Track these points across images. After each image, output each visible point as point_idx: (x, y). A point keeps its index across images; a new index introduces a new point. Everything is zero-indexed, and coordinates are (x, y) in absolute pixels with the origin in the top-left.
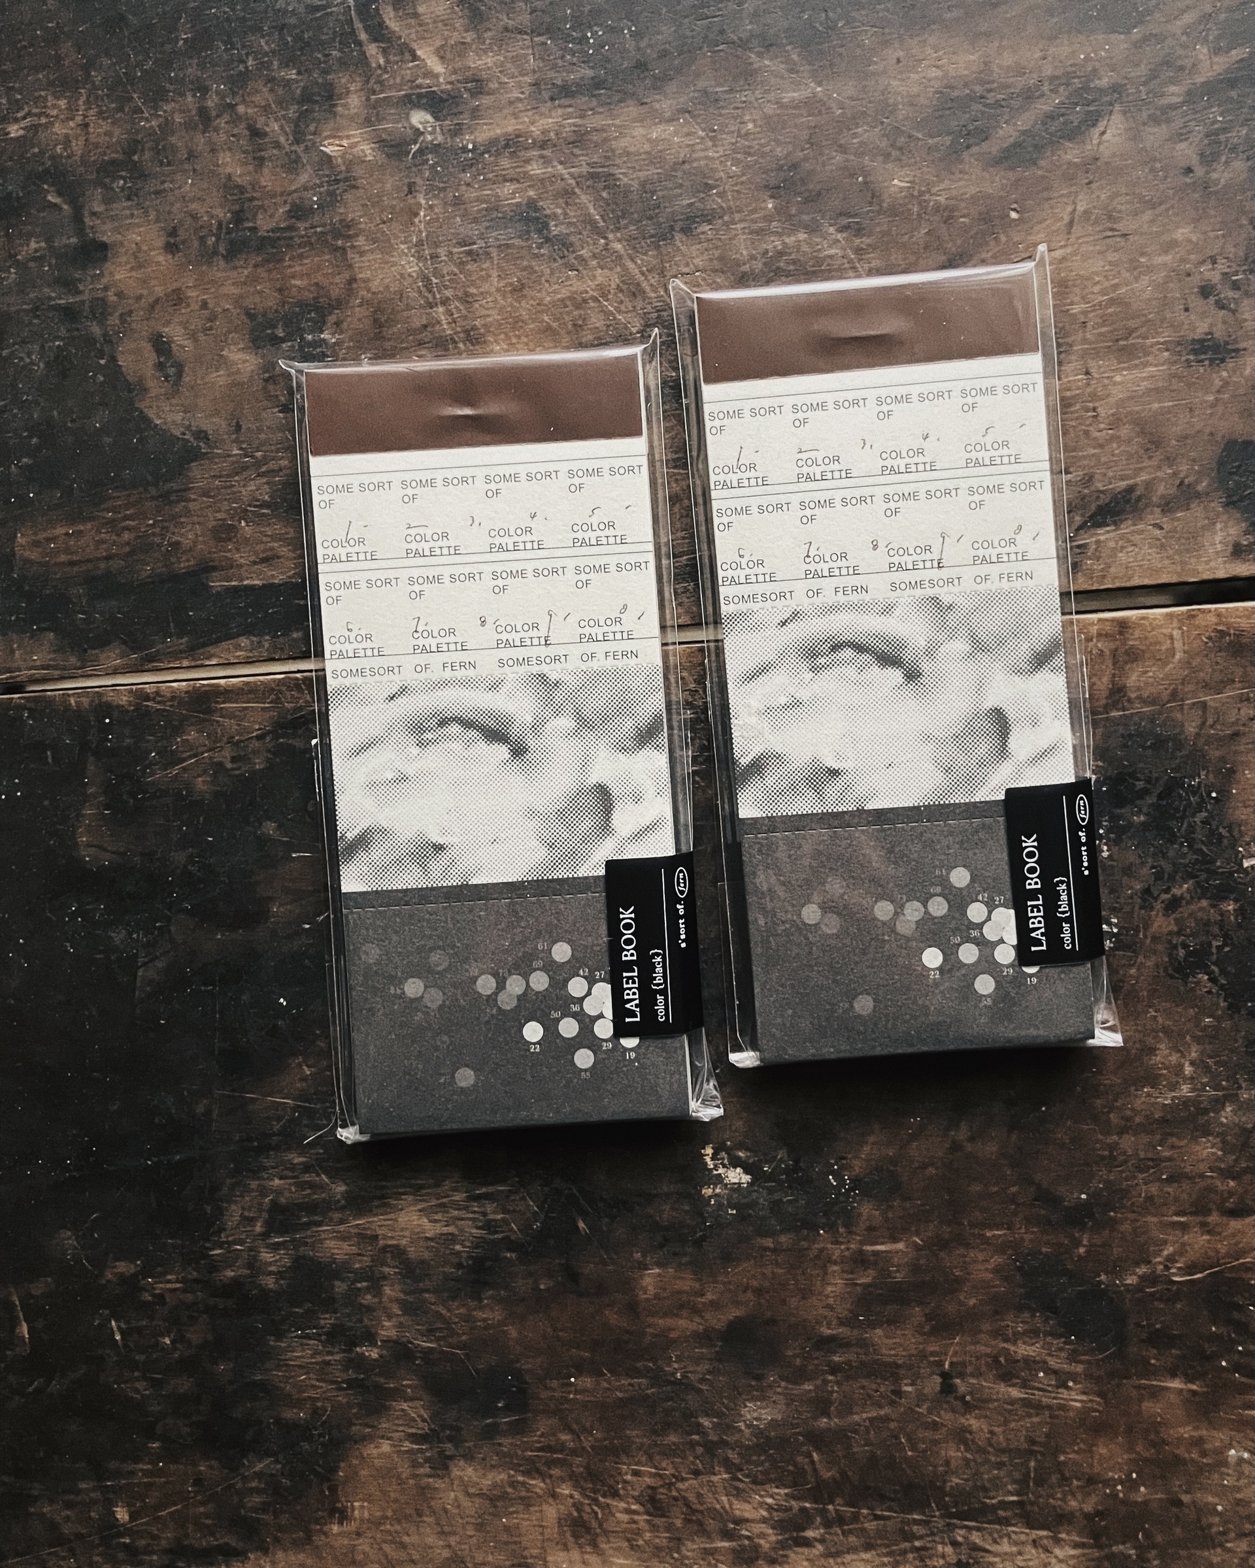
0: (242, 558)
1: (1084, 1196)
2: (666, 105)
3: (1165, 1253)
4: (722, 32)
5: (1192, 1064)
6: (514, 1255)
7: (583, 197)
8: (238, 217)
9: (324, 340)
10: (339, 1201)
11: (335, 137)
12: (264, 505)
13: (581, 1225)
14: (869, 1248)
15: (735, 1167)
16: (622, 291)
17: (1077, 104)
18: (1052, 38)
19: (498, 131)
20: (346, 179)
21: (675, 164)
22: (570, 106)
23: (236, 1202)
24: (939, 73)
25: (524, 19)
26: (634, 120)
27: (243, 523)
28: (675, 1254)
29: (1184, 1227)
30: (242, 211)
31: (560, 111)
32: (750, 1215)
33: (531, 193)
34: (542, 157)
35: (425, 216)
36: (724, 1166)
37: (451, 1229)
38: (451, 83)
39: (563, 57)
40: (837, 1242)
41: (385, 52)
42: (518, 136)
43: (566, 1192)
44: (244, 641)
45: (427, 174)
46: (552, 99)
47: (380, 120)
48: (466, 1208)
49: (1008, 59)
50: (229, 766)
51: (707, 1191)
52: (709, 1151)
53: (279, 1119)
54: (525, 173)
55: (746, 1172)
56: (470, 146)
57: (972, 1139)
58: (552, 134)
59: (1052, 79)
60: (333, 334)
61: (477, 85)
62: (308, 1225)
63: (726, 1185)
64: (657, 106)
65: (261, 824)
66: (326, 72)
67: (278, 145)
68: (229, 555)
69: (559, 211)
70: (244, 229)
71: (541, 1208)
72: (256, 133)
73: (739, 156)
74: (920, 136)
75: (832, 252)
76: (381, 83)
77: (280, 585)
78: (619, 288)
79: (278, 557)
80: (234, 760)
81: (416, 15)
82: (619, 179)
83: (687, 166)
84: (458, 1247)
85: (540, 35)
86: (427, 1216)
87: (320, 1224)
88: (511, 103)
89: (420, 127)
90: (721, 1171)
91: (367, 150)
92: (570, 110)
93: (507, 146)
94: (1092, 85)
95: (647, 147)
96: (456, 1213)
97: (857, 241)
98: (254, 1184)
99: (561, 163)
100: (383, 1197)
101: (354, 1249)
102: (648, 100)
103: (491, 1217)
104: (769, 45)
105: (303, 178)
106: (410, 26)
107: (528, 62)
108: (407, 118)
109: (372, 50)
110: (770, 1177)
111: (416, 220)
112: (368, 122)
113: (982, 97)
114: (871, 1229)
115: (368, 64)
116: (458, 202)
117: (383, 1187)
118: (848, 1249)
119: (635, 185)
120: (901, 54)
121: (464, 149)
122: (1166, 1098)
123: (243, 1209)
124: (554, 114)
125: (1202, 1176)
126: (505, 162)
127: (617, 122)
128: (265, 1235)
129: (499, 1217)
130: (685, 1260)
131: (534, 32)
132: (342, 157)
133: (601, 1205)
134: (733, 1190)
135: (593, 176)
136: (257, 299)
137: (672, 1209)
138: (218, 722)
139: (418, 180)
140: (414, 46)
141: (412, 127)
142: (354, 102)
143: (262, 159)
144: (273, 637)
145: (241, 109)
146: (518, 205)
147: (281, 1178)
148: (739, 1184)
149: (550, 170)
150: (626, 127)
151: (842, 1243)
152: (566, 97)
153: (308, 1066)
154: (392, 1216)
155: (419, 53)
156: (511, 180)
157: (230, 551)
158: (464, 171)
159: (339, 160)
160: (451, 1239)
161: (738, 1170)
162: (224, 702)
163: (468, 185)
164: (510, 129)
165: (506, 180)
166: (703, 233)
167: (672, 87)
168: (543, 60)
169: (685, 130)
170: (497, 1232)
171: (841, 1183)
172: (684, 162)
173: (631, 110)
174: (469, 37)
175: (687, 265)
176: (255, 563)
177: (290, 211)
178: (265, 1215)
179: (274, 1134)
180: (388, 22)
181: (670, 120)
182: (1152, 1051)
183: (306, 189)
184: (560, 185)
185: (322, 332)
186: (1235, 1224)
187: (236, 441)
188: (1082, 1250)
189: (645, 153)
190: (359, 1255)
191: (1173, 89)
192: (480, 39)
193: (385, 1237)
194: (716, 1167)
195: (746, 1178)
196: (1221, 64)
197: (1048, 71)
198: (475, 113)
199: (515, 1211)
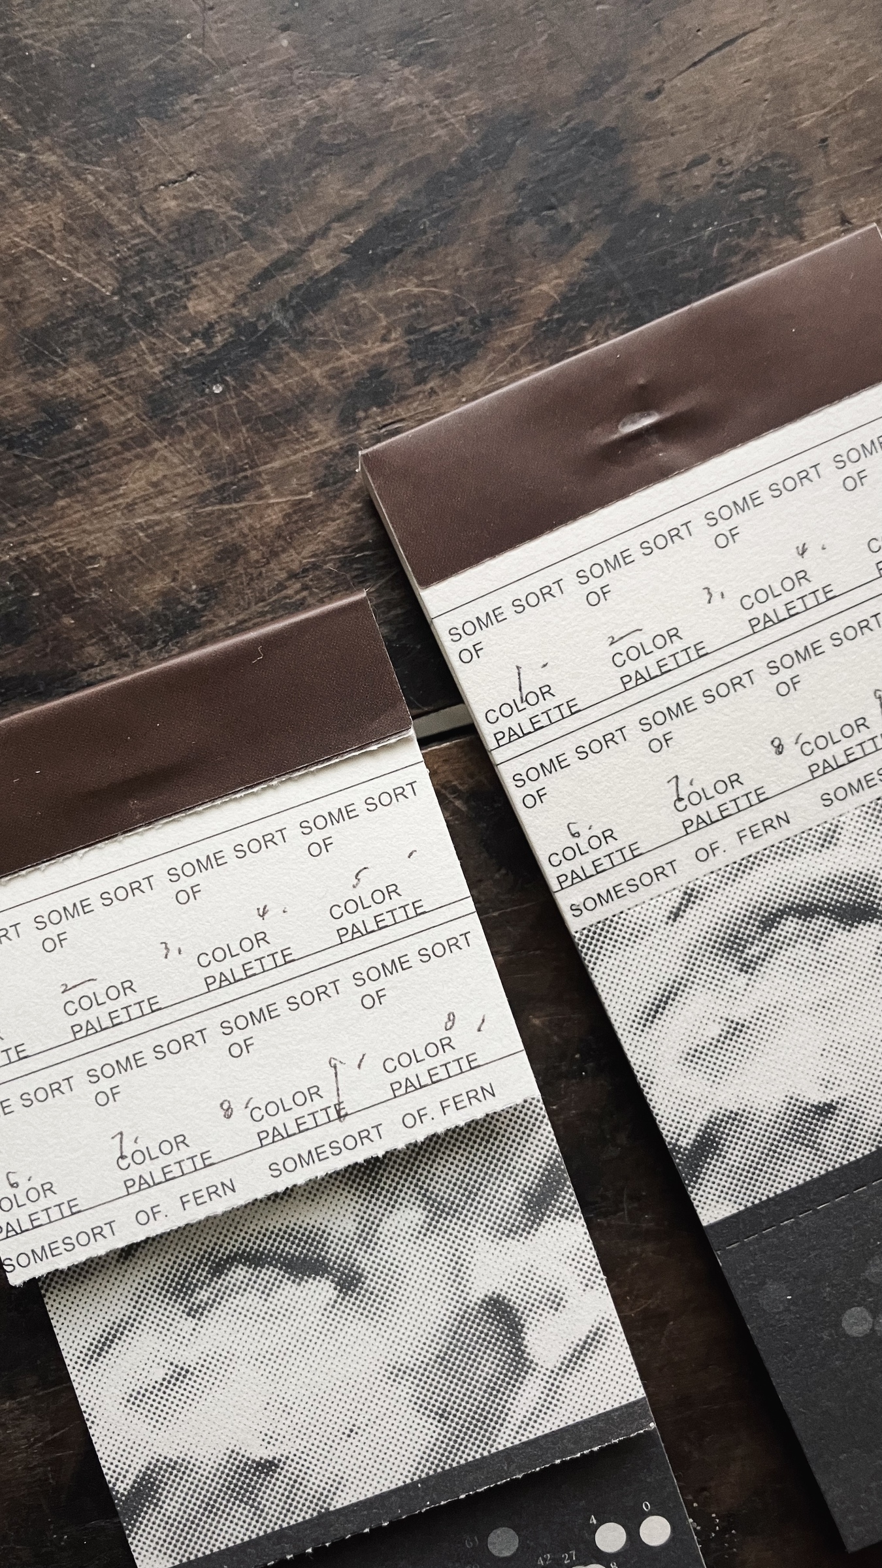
16: (72, 231)
75: (402, 100)
78: (68, 229)
97: (439, 77)
166: (184, 110)
175: (171, 167)
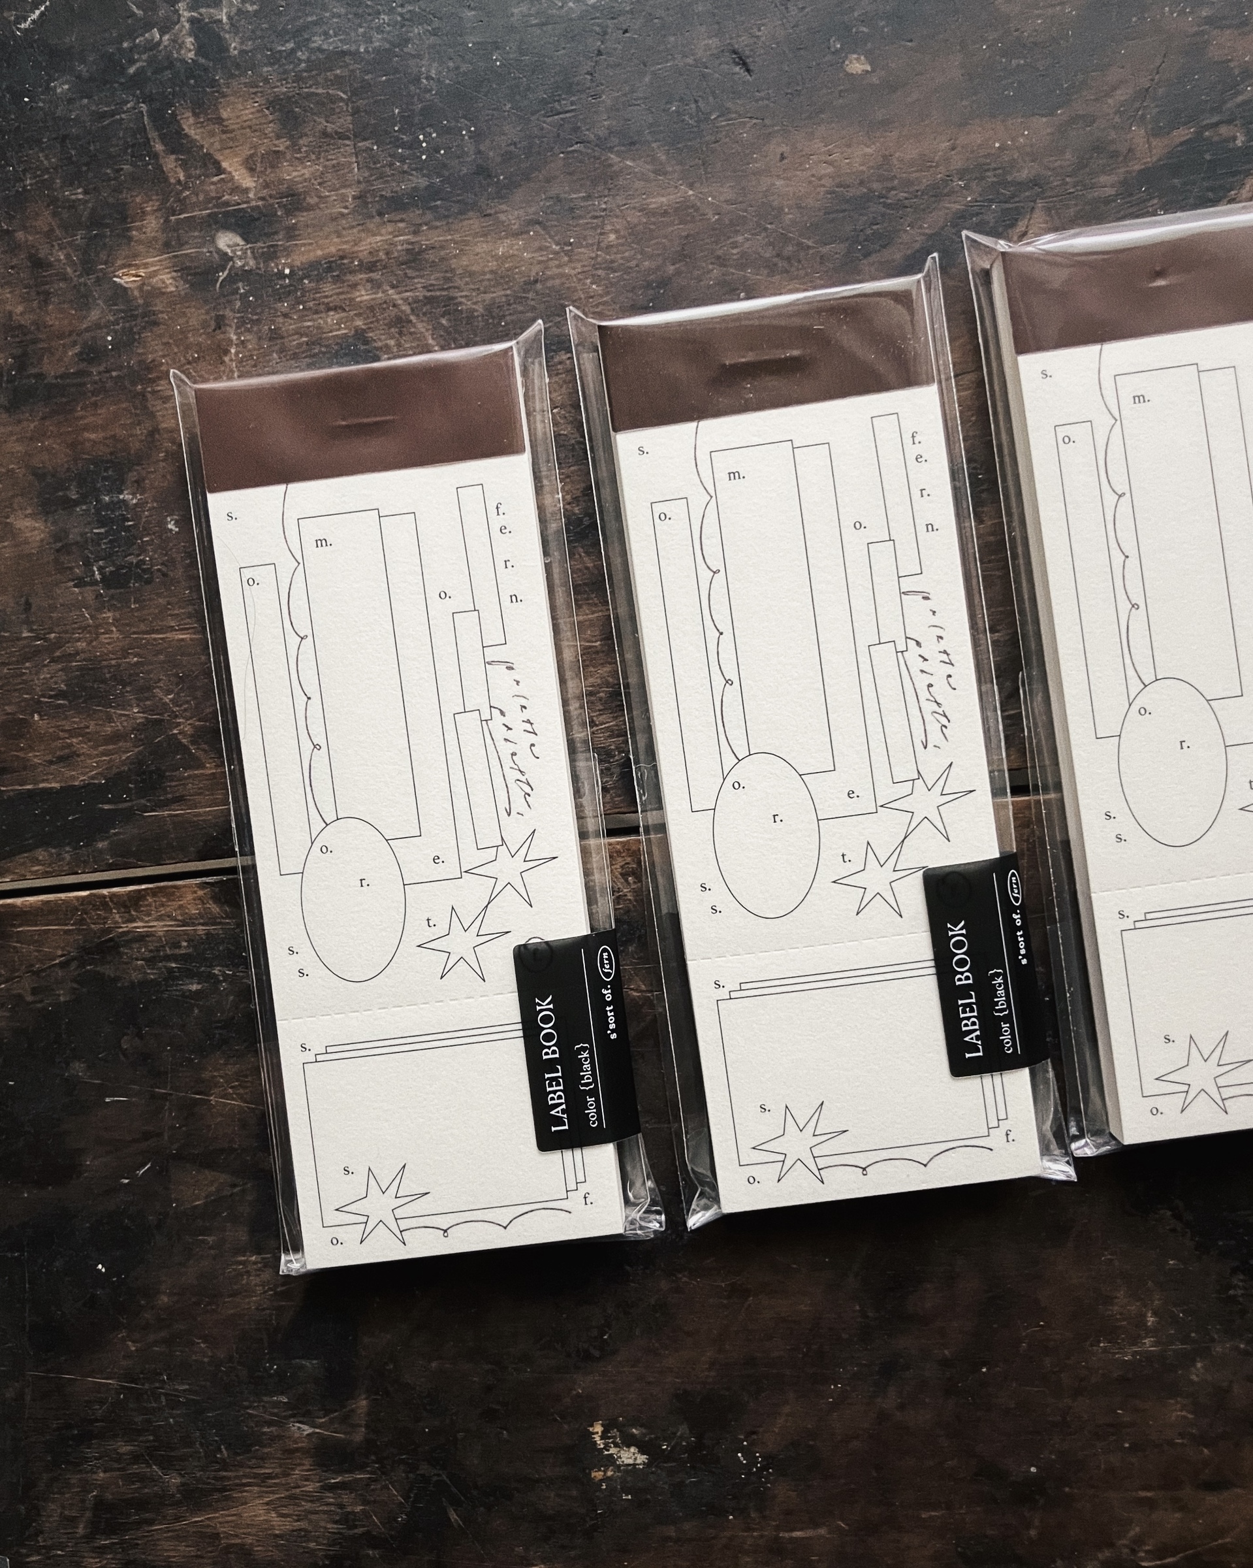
0: (36, 757)
1: (1033, 1469)
2: (512, 215)
3: (1132, 1533)
4: (576, 129)
5: (1155, 1314)
6: (376, 1552)
7: (420, 325)
8: (22, 362)
9: (124, 501)
10: (173, 1495)
11: (130, 266)
12: (61, 694)
13: (453, 1516)
14: (787, 1535)
15: (629, 1446)
17: (991, 201)
18: (963, 124)
19: (319, 253)
20: (144, 315)
21: (526, 283)
22: (402, 221)
23: (54, 1501)
24: (830, 170)
25: (345, 122)
26: (476, 235)
27: (36, 717)
28: (563, 1547)
29: (1151, 1504)
30: (25, 354)
31: (390, 228)
32: (647, 1501)
33: (359, 323)
34: (369, 280)
35: (237, 354)
36: (616, 1445)
37: (303, 1524)
38: (263, 199)
39: (391, 165)
40: (748, 1529)
41: (184, 165)
42: (342, 258)
43: (435, 1478)
44: (41, 854)
45: (238, 304)
46: (381, 214)
47: (181, 245)
48: (320, 1499)
49: (911, 152)
50: (29, 998)
51: (597, 1475)
52: (598, 1428)
53: (102, 1402)
54: (352, 300)
55: (642, 1452)
56: (287, 271)
57: (902, 1407)
58: (382, 255)
59: (962, 174)
60: (134, 494)
61: (294, 200)
62: (139, 1524)
63: (619, 1466)
64: (502, 217)
65: (68, 1064)
66: (117, 190)
67: (64, 278)
68: (21, 754)
69: (392, 342)
70: (28, 377)
71: (406, 1498)
72: (38, 263)
73: (600, 272)
74: (810, 243)
76: (182, 201)
77: (83, 787)
79: (78, 756)
80: (34, 991)
81: (220, 120)
82: (461, 303)
83: (539, 286)
84: (312, 1545)
85: (365, 139)
86: (274, 1509)
87: (151, 1522)
88: (334, 219)
89: (229, 251)
90: (613, 1451)
91: (167, 280)
92: (401, 225)
93: (330, 269)
94: (1009, 178)
95: (493, 265)
96: (308, 1506)
98: (74, 1479)
99: (393, 287)
100: (224, 1489)
101: (192, 1551)
102: (492, 211)
103: (349, 1509)
104: (631, 143)
105: (95, 315)
106: (212, 134)
107: (351, 171)
108: (213, 241)
109: (170, 163)
110: (668, 1457)
111: (226, 359)
112: (167, 246)
113: (880, 197)
114: (788, 1513)
115: (166, 180)
116: (275, 335)
117: (223, 1478)
118: (762, 1536)
119: (480, 309)
120: (785, 149)
121: (281, 275)
122: (1126, 1354)
123: (63, 1507)
124: (383, 231)
125: (1171, 1443)
126: (328, 288)
127: (457, 237)
128: (89, 1538)
129: (359, 1509)
130: (573, 1553)
131: (358, 135)
132: (140, 288)
133: (475, 1493)
134: (626, 1472)
135: (429, 300)
136: (46, 457)
137: (559, 1496)
138: (15, 947)
139: (228, 313)
140: (219, 157)
141: (219, 251)
142: (152, 225)
143: (48, 293)
144: (75, 849)
145: (20, 235)
146: (345, 336)
147: (105, 1472)
148: (634, 1465)
149: (380, 295)
150: (467, 243)
151: (754, 1530)
152: (396, 210)
153: (133, 1342)
154: (233, 1511)
155: (224, 165)
156: (335, 309)
157: (22, 749)
158: (280, 300)
159: (136, 293)
160: (304, 1535)
161: (633, 1449)
162: (20, 926)
163: (285, 316)
164: (333, 249)
165: (329, 309)
167: (519, 195)
168: (369, 168)
169: (537, 244)
170: (356, 1527)
171: (752, 1461)
172: (536, 281)
173: (473, 223)
174: (282, 145)
176: (51, 762)
177: (81, 353)
178: (88, 1514)
179: (97, 1420)
180: (187, 130)
181: (516, 235)
182: (1109, 1300)
183: (98, 326)
184: (393, 312)
185: (121, 492)
186: (1212, 1499)
187: (27, 622)
188: (1033, 1533)
189: (492, 272)
190: (197, 1557)
191: (1103, 179)
192: (295, 146)
193: (229, 1536)
194: (607, 1447)
195: (642, 1459)
196: (1160, 147)
197: (957, 162)
198: (291, 233)
199: (375, 1502)
